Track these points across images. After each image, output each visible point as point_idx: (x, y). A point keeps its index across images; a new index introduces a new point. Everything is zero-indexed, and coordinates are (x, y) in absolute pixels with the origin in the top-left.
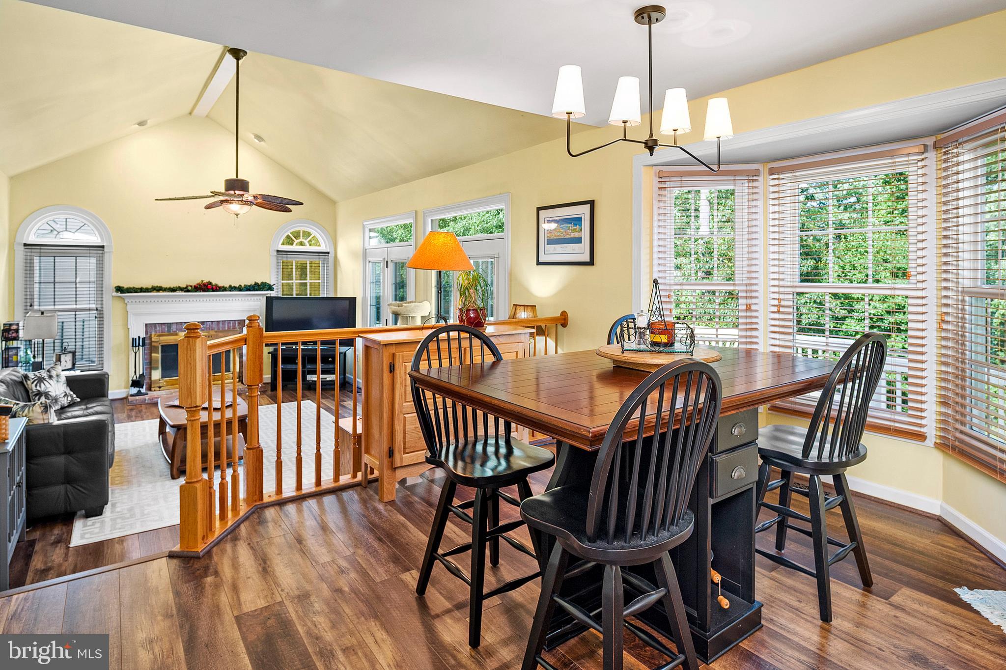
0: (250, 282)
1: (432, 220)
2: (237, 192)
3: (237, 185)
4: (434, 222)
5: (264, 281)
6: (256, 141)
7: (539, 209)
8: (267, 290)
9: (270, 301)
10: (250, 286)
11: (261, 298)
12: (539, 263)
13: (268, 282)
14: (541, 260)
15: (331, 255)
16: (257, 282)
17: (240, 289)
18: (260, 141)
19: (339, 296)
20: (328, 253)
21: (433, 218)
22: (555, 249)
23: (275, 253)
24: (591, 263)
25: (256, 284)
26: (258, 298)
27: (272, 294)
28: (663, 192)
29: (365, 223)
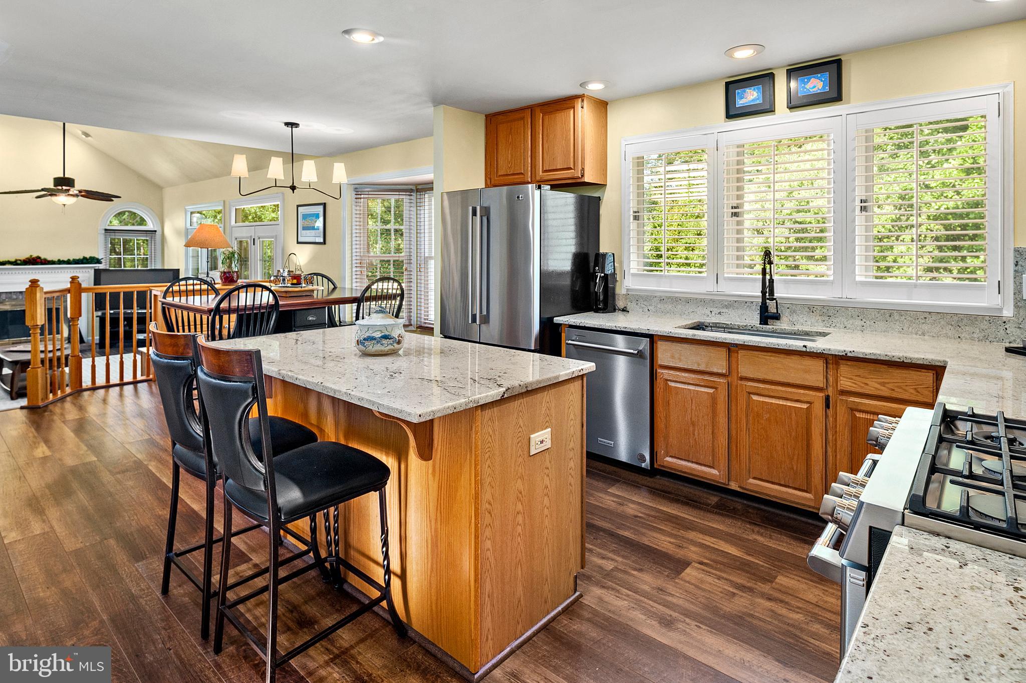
0: (79, 256)
1: (236, 209)
2: (64, 188)
3: (64, 183)
4: (238, 210)
5: (92, 256)
6: (84, 136)
7: (298, 206)
8: (95, 263)
9: (98, 273)
10: (78, 260)
11: (89, 270)
12: (298, 243)
13: (97, 257)
14: (299, 241)
15: (158, 234)
16: (86, 256)
17: (68, 262)
18: (86, 137)
19: (166, 268)
20: (155, 231)
21: (237, 207)
22: (306, 234)
23: (104, 232)
24: (324, 243)
25: (85, 258)
26: (87, 270)
27: (101, 266)
28: (358, 200)
29: (186, 208)
